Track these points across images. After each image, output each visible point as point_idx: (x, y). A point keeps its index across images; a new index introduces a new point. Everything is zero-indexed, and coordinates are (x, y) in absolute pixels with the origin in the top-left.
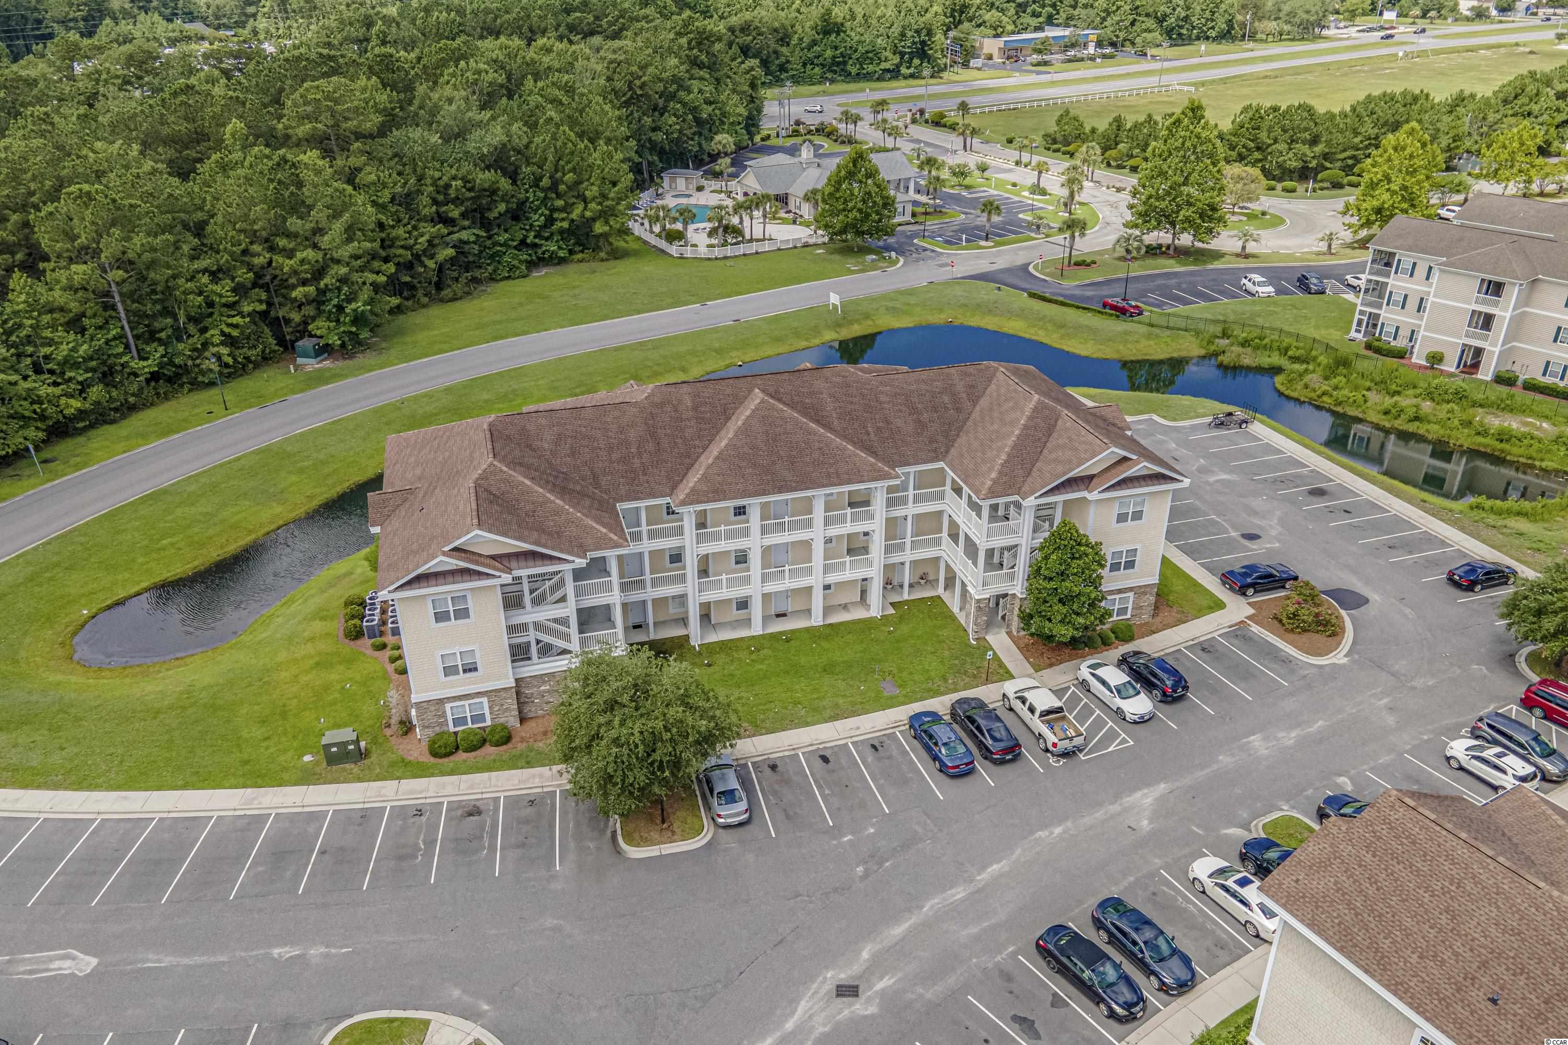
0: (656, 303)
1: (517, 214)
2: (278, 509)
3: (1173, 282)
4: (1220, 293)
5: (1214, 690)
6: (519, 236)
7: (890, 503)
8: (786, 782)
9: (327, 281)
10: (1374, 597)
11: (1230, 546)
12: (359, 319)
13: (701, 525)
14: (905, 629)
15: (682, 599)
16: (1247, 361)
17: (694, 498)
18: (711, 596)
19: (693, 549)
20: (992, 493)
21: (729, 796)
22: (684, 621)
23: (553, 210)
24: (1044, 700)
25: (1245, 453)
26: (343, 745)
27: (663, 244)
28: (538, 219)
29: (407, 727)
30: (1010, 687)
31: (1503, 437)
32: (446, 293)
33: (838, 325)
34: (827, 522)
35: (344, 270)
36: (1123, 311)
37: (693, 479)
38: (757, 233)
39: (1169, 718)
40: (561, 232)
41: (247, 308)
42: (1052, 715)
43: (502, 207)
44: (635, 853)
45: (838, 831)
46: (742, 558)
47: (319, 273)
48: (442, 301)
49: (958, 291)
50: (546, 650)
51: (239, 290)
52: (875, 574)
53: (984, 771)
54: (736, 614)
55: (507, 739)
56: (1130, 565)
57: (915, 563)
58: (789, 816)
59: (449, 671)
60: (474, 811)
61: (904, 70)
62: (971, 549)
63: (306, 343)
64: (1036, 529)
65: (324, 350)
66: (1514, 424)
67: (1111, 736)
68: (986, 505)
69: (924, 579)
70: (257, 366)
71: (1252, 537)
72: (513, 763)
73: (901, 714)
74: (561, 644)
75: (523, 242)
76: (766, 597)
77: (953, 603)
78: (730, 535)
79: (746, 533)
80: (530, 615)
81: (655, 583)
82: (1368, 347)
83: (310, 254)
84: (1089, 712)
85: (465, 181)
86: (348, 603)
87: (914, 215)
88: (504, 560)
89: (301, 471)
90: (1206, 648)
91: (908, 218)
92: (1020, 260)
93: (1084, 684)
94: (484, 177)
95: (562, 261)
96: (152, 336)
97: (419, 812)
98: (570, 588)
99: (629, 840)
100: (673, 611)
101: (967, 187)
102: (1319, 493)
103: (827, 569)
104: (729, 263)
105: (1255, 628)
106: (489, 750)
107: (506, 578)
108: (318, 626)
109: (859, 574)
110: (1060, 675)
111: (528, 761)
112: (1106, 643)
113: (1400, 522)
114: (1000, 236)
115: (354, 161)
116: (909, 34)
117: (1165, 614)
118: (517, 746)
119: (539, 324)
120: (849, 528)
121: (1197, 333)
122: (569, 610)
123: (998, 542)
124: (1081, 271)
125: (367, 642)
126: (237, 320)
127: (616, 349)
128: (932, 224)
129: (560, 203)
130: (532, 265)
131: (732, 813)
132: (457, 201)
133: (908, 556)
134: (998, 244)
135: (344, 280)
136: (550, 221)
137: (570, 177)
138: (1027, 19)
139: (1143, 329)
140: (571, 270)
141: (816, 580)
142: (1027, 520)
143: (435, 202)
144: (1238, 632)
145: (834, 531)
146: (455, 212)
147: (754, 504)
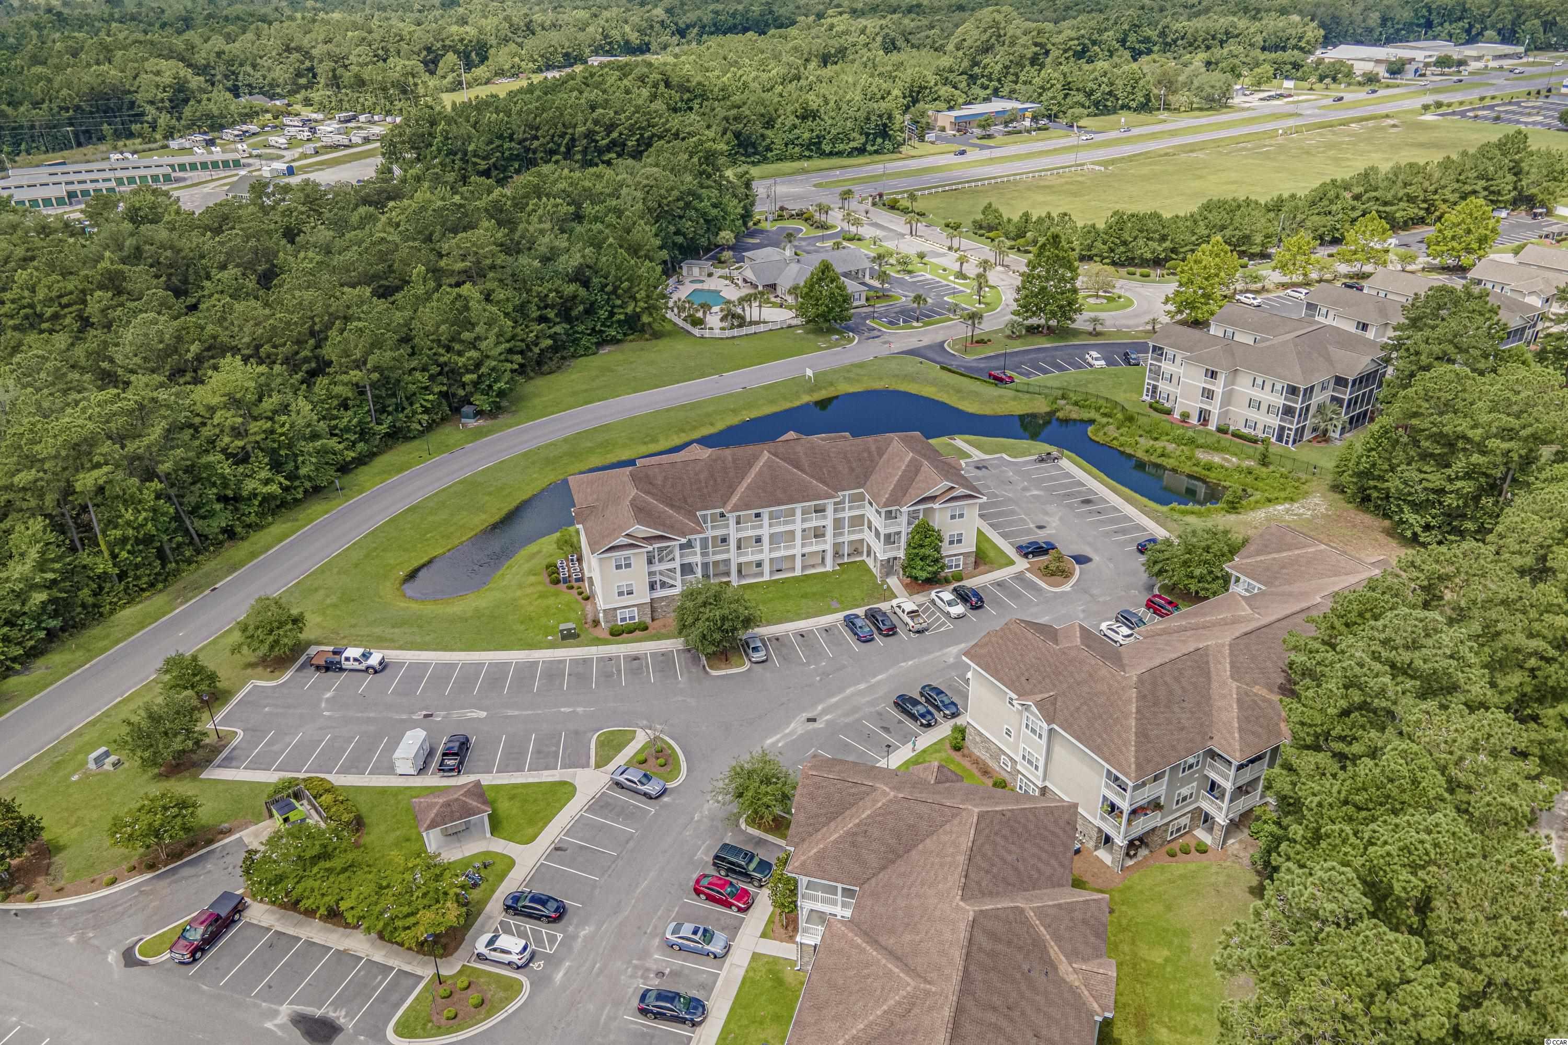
0: (689, 374)
1: (590, 311)
2: (483, 517)
3: (1041, 355)
4: (1070, 364)
5: (998, 603)
6: (590, 325)
7: (836, 510)
8: (783, 645)
9: (483, 370)
10: (1096, 558)
11: (1029, 532)
12: (501, 394)
13: (738, 523)
14: (845, 576)
15: (727, 562)
16: (1074, 416)
17: (735, 509)
18: (743, 559)
19: (734, 535)
20: (885, 505)
21: (755, 649)
22: (728, 574)
23: (613, 307)
24: (909, 606)
25: (1052, 478)
26: (569, 630)
27: (688, 327)
28: (603, 314)
29: (596, 623)
30: (894, 602)
31: (1209, 467)
32: (545, 368)
33: (811, 391)
34: (803, 520)
35: (494, 363)
36: (1000, 380)
37: (734, 499)
38: (755, 318)
39: (972, 616)
40: (619, 321)
41: (436, 390)
42: (913, 614)
43: (581, 308)
44: (714, 673)
45: (808, 663)
46: (759, 540)
47: (478, 365)
48: (543, 374)
49: (893, 365)
50: (664, 585)
51: (432, 378)
52: (829, 547)
53: (879, 640)
54: (755, 570)
55: (646, 628)
56: (959, 541)
57: (850, 543)
58: (785, 659)
59: (621, 594)
60: (636, 658)
61: (869, 148)
62: (877, 534)
63: (466, 409)
64: (909, 523)
65: (479, 414)
66: (1217, 459)
67: (943, 624)
68: (883, 511)
69: (857, 552)
70: (438, 425)
71: (1040, 527)
72: (651, 638)
73: (840, 616)
74: (671, 582)
75: (593, 329)
76: (771, 560)
77: (870, 562)
78: (753, 528)
79: (761, 526)
80: (658, 567)
81: (714, 553)
82: (1151, 406)
83: (473, 354)
84: (933, 613)
85: (557, 292)
86: (547, 567)
87: (867, 299)
88: (649, 539)
89: (490, 494)
90: (1000, 584)
91: (863, 302)
92: (939, 339)
93: (933, 601)
94: (570, 289)
95: (618, 342)
96: (383, 410)
97: (610, 659)
98: (677, 553)
99: (711, 667)
100: (722, 568)
101: (910, 272)
102: (1087, 502)
103: (803, 545)
104: (736, 342)
105: (1028, 575)
106: (638, 633)
107: (650, 548)
108: (532, 579)
109: (820, 548)
110: (920, 598)
111: (658, 637)
112: (947, 581)
113: (1127, 518)
114: (928, 316)
115: (489, 285)
116: (873, 118)
117: (982, 568)
118: (651, 631)
119: (612, 391)
120: (814, 524)
121: (1046, 396)
122: (676, 564)
123: (892, 530)
124: (980, 347)
125: (562, 586)
126: (431, 397)
127: (668, 410)
128: (880, 306)
129: (619, 302)
130: (599, 345)
131: (757, 657)
132: (552, 307)
133: (846, 538)
134: (926, 324)
135: (493, 369)
136: (612, 314)
137: (626, 285)
138: (976, 90)
139: (1011, 393)
140: (627, 346)
141: (797, 551)
142: (904, 519)
143: (539, 308)
144: (1019, 577)
145: (807, 525)
146: (551, 314)
147: (765, 512)
